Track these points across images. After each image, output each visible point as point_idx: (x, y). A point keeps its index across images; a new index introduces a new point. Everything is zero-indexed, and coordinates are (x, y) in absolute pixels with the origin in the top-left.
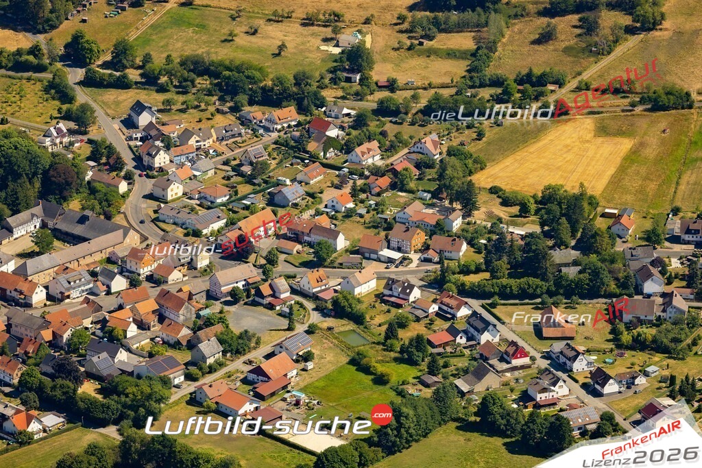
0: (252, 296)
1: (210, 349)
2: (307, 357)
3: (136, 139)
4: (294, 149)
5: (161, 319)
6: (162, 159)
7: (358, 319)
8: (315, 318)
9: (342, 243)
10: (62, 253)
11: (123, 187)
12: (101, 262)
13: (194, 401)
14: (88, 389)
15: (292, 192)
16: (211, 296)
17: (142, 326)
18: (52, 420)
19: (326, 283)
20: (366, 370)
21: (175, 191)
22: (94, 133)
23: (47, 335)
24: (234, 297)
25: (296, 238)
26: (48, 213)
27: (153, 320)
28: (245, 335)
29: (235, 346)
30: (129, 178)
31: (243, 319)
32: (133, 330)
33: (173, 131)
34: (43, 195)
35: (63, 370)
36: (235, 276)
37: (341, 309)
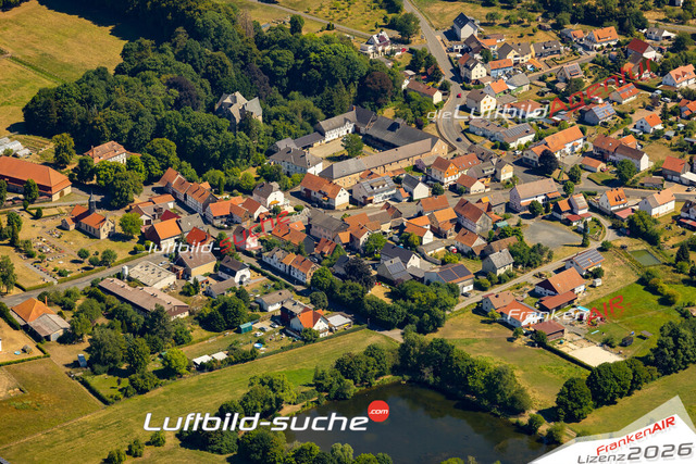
0: (550, 211)
1: (501, 260)
2: (597, 274)
3: (457, 51)
4: (609, 68)
5: (458, 227)
6: (478, 72)
7: (652, 240)
8: (610, 236)
9: (645, 163)
10: (370, 157)
11: (438, 97)
12: (407, 169)
13: (479, 310)
14: (378, 292)
15: (603, 111)
16: (510, 208)
17: (438, 233)
18: (339, 320)
19: (625, 203)
20: (653, 290)
21: (488, 104)
22: (416, 43)
23: (345, 237)
24: (533, 210)
25: (601, 156)
26: (362, 119)
27: (450, 229)
28: (538, 249)
29: (526, 258)
30: (445, 89)
31: (538, 233)
32: (428, 237)
33: (494, 46)
34: (358, 101)
35: (354, 272)
36: (535, 190)
37: (636, 228)
